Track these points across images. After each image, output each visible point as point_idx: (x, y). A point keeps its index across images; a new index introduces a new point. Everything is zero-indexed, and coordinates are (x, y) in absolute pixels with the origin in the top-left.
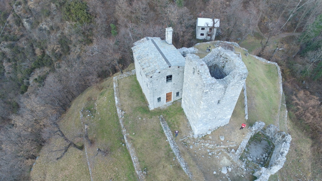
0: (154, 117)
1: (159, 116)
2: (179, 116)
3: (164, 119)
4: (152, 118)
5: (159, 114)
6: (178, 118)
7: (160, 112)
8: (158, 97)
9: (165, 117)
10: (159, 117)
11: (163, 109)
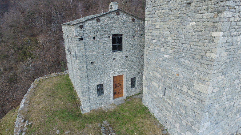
0: (90, 125)
1: (101, 122)
2: (141, 120)
3: (110, 128)
4: (86, 129)
5: (101, 119)
6: (141, 125)
7: (102, 115)
8: (98, 83)
9: (114, 123)
10: (99, 125)
11: (109, 110)
